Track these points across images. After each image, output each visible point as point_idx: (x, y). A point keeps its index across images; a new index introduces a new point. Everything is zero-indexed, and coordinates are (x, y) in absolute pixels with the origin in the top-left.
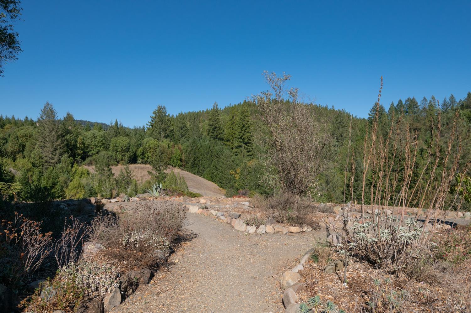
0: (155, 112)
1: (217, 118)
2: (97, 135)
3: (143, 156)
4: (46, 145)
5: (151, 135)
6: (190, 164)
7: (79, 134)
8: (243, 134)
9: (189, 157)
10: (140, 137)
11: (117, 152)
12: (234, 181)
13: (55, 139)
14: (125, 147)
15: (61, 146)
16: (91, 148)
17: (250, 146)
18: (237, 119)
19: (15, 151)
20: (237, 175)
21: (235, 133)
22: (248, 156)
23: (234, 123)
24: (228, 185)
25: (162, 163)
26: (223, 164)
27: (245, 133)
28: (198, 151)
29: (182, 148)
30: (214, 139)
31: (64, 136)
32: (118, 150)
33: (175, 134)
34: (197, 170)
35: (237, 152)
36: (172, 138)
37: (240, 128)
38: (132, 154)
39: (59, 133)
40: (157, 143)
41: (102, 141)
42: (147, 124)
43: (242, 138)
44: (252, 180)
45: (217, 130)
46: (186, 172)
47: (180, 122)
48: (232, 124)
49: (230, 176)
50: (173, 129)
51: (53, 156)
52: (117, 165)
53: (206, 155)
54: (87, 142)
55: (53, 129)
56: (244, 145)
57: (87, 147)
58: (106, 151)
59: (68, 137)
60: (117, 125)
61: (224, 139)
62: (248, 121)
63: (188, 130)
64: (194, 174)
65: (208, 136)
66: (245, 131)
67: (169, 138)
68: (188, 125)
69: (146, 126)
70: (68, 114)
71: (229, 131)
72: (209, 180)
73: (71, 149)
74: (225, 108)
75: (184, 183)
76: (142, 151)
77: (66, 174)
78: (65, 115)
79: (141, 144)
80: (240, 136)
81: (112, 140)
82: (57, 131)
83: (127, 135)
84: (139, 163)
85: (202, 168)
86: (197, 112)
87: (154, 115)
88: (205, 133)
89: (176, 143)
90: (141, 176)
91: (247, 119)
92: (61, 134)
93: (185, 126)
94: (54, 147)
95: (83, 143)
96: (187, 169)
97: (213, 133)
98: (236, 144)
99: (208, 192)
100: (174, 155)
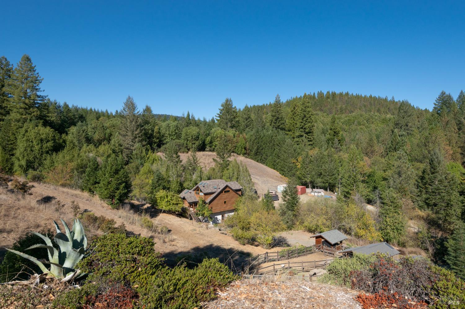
0: (223, 104)
1: (279, 109)
2: (171, 125)
3: (211, 145)
4: (127, 134)
5: (219, 125)
6: (253, 152)
7: (155, 124)
8: (305, 124)
9: (253, 146)
10: (209, 127)
11: (188, 140)
12: (295, 170)
13: (135, 128)
14: (195, 136)
15: (140, 135)
16: (166, 137)
17: (311, 136)
18: (299, 110)
19: (101, 139)
20: (298, 163)
21: (296, 124)
22: (309, 145)
23: (295, 114)
24: (289, 173)
25: (226, 151)
26: (285, 152)
27: (306, 123)
28: (261, 140)
29: (246, 137)
30: (276, 129)
31: (143, 126)
32: (189, 139)
33: (240, 125)
34: (260, 157)
35: (298, 141)
36: (238, 128)
37: (301, 118)
38: (201, 142)
39: (138, 123)
40: (224, 133)
41: (175, 130)
42: (216, 116)
43: (304, 127)
44: (314, 169)
45: (279, 121)
46: (250, 160)
47: (245, 114)
48: (293, 115)
49: (291, 165)
50: (239, 120)
51: (133, 143)
52: (187, 152)
53: (268, 144)
54: (163, 131)
55: (133, 120)
56: (305, 135)
57: (163, 136)
58: (179, 139)
59: (146, 127)
60: (189, 116)
61: (286, 129)
62: (309, 112)
63: (252, 121)
64: (258, 161)
65: (270, 126)
66: (306, 121)
67: (234, 128)
68: (253, 116)
69: (215, 117)
70: (147, 107)
71: (291, 122)
72: (271, 168)
73: (149, 138)
74: (287, 102)
75: (247, 171)
76: (210, 140)
77: (139, 160)
78: (145, 108)
79: (209, 133)
80: (301, 126)
81: (184, 130)
82: (136, 121)
83: (198, 125)
84: (207, 151)
85: (264, 156)
86: (261, 105)
87: (222, 108)
88: (268, 124)
89: (241, 133)
90: (208, 163)
91: (308, 109)
92: (140, 124)
93: (249, 117)
94: (134, 136)
95: (159, 133)
96: (251, 157)
97: (275, 123)
98: (297, 134)
99: (270, 179)
100: (239, 144)
